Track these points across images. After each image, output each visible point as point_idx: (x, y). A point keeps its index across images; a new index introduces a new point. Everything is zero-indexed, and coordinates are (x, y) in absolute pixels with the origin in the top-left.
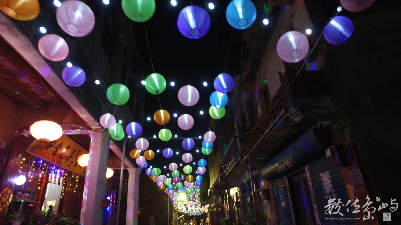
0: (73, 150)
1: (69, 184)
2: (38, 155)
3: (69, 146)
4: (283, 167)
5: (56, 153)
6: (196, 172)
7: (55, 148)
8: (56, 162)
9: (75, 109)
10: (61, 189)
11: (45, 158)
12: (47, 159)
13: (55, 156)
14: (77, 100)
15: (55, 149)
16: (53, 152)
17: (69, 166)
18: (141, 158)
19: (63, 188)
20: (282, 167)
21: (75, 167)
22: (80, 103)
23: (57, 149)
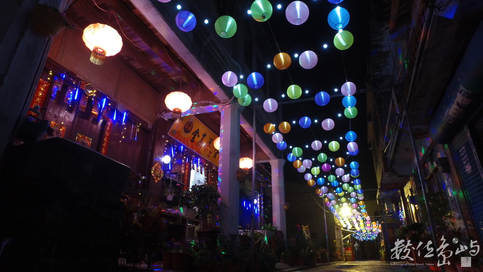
0: (210, 138)
1: (211, 175)
2: (178, 140)
3: (205, 133)
4: (455, 107)
5: (194, 140)
6: (348, 153)
7: (192, 134)
8: (195, 150)
9: (200, 77)
10: (204, 179)
11: (185, 144)
12: (187, 145)
13: (193, 143)
14: (199, 63)
15: (193, 136)
16: (192, 139)
17: (208, 156)
18: (277, 135)
19: (206, 177)
20: (454, 109)
21: (215, 158)
22: (202, 67)
23: (195, 135)
